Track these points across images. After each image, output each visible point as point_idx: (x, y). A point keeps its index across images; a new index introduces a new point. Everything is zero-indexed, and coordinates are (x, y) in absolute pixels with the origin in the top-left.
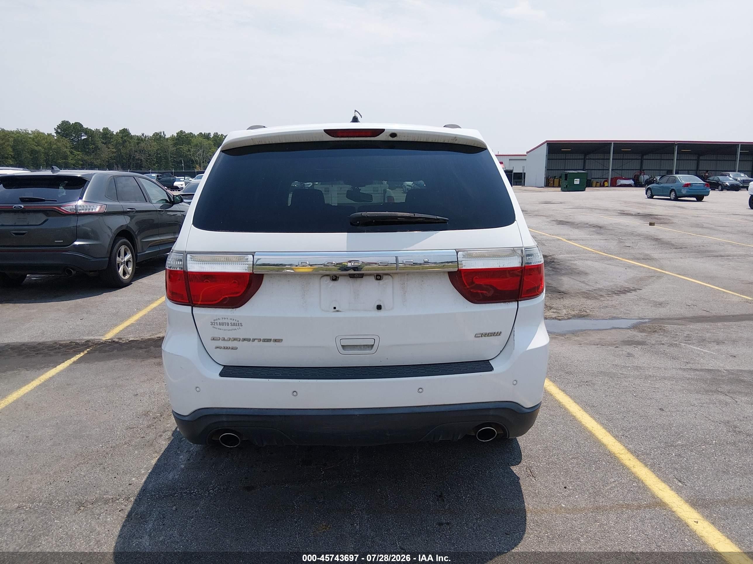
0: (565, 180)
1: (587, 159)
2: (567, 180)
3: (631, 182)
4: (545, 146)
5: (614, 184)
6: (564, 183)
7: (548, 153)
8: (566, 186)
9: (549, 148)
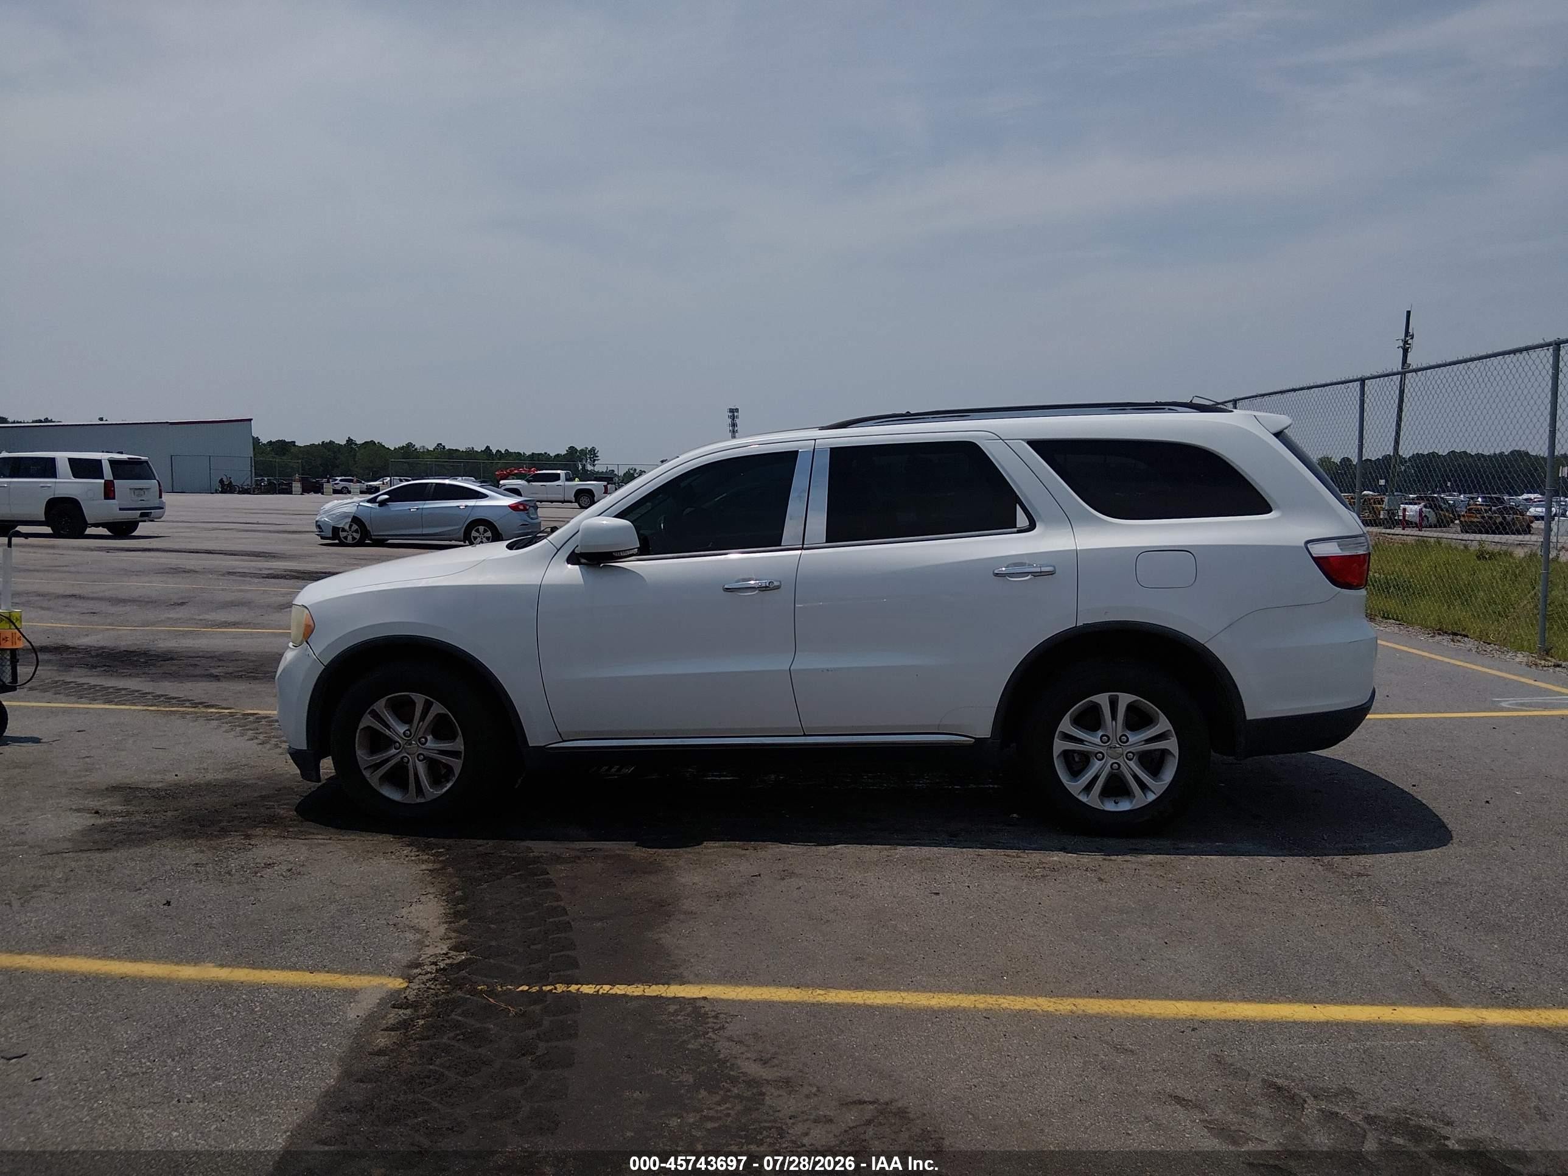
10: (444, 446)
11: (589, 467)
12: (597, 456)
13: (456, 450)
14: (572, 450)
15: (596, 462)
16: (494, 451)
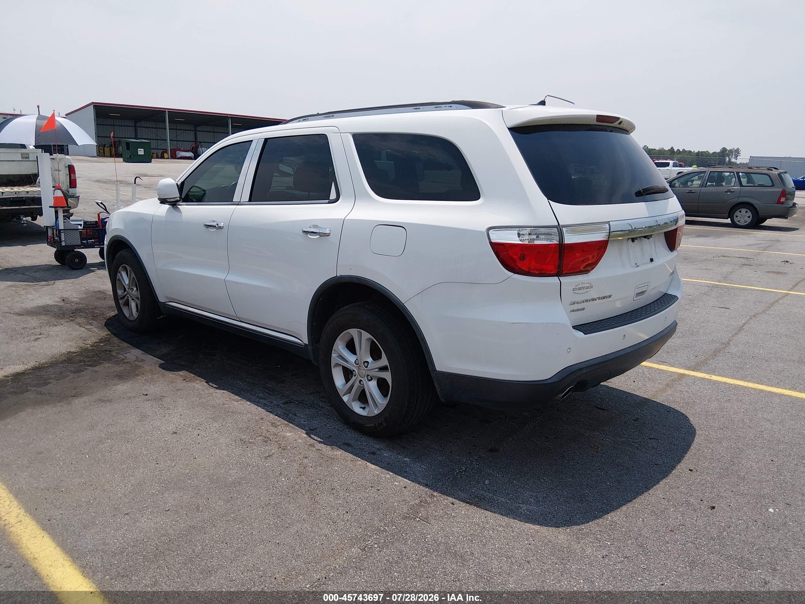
0: (127, 149)
1: (138, 127)
2: (129, 150)
3: (190, 154)
4: (91, 109)
5: (174, 156)
6: (127, 154)
7: (96, 118)
8: (130, 156)
9: (96, 111)
10: (647, 147)
11: (733, 160)
12: (740, 154)
13: (654, 149)
14: (724, 150)
15: (738, 158)
16: (676, 150)
